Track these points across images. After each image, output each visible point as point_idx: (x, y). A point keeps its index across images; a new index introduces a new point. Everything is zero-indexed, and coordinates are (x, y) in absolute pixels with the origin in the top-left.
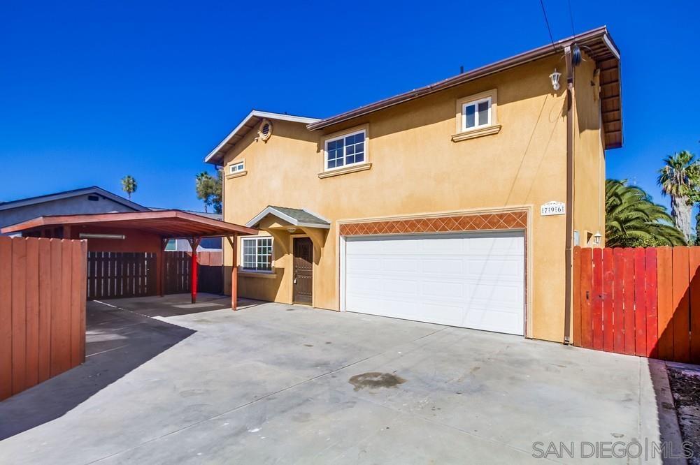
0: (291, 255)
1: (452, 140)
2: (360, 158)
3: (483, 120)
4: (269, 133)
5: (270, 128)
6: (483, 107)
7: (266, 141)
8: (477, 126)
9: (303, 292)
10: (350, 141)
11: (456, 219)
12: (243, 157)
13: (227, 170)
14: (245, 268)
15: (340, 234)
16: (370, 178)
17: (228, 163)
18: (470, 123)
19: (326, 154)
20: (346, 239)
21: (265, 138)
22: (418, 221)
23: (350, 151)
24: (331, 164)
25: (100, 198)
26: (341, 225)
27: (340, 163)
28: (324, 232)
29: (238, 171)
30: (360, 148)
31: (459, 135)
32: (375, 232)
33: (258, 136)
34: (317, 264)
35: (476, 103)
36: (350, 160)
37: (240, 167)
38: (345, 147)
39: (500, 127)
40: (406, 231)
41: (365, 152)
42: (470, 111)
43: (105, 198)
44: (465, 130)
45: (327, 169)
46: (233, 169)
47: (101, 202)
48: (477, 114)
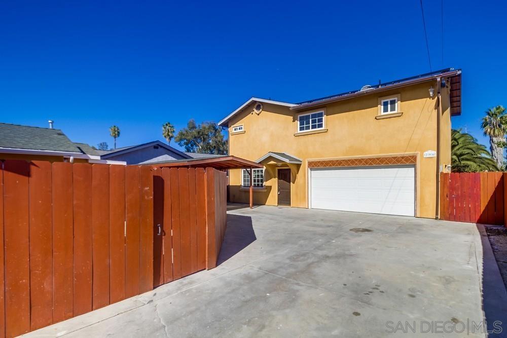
0: (277, 179)
1: (376, 118)
2: (320, 126)
3: (393, 109)
4: (261, 110)
5: (261, 107)
6: (393, 103)
7: (258, 114)
8: (389, 112)
9: (285, 198)
10: (313, 116)
11: (378, 159)
12: (243, 123)
13: (231, 130)
14: (244, 186)
15: (308, 167)
16: (327, 137)
17: (232, 126)
18: (386, 110)
19: (299, 122)
20: (311, 170)
21: (258, 112)
22: (356, 160)
23: (314, 122)
24: (301, 129)
25: (159, 147)
26: (308, 162)
27: (308, 128)
28: (298, 166)
29: (238, 131)
30: (321, 120)
31: (379, 116)
32: (330, 166)
33: (253, 111)
34: (294, 183)
35: (389, 100)
36: (314, 127)
37: (240, 129)
38: (311, 120)
39: (402, 113)
40: (349, 165)
41: (323, 123)
42: (386, 104)
43: (161, 147)
44: (383, 113)
45: (299, 132)
46: (235, 130)
47: (160, 149)
48: (389, 106)
